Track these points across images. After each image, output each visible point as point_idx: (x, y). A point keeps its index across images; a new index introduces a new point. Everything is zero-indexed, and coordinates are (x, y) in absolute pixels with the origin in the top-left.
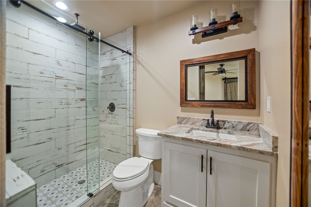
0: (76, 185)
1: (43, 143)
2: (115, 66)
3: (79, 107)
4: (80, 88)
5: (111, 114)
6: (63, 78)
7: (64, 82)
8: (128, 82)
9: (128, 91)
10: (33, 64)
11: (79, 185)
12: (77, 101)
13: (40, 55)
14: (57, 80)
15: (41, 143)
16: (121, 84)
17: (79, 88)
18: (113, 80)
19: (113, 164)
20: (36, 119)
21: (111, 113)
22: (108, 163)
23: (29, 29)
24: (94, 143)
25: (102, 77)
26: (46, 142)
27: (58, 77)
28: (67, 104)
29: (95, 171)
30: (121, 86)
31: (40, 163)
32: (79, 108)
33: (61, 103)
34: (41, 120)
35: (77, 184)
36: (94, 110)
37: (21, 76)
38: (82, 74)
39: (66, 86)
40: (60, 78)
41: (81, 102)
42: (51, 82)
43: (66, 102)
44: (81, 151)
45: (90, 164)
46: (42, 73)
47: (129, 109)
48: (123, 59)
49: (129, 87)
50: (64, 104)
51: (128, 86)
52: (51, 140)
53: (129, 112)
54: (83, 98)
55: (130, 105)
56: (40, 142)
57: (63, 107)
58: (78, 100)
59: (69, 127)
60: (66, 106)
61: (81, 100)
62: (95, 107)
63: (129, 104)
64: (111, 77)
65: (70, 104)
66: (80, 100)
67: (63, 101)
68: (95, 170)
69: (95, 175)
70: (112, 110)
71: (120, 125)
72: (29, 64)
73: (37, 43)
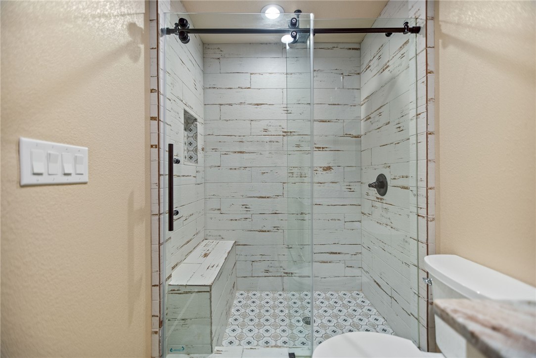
0: (298, 321)
1: (268, 231)
2: (386, 84)
3: (320, 182)
4: (323, 148)
5: (380, 201)
6: (294, 134)
7: (295, 139)
8: (413, 113)
9: (413, 140)
10: (256, 120)
11: (302, 323)
12: (317, 171)
13: (263, 105)
14: (285, 138)
15: (265, 231)
16: (398, 126)
17: (320, 148)
18: (383, 119)
19: (383, 320)
20: (260, 196)
21: (381, 199)
22: (374, 311)
23: (251, 74)
24: (349, 255)
25: (365, 119)
26: (272, 231)
27: (286, 133)
28: (301, 177)
29: (339, 313)
30: (400, 129)
31: (264, 258)
32: (319, 184)
33: (290, 175)
34: (265, 198)
35: (301, 319)
36: (349, 190)
37: (244, 139)
38: (326, 122)
39: (298, 146)
40: (289, 134)
41: (325, 172)
42: (277, 142)
43: (299, 173)
44: (325, 262)
45: (340, 294)
46: (266, 130)
47: (415, 189)
48: (403, 56)
49: (414, 127)
50: (297, 176)
51: (412, 124)
52: (278, 229)
53: (415, 198)
54: (326, 165)
55: (419, 179)
56: (264, 229)
57: (294, 182)
58: (319, 169)
59: (304, 215)
60: (298, 180)
61: (324, 170)
62: (351, 184)
63: (415, 176)
64: (380, 114)
65: (305, 177)
66: (321, 169)
67: (295, 171)
68: (340, 311)
69: (336, 321)
70: (382, 190)
71: (397, 230)
72: (252, 121)
73: (259, 89)
